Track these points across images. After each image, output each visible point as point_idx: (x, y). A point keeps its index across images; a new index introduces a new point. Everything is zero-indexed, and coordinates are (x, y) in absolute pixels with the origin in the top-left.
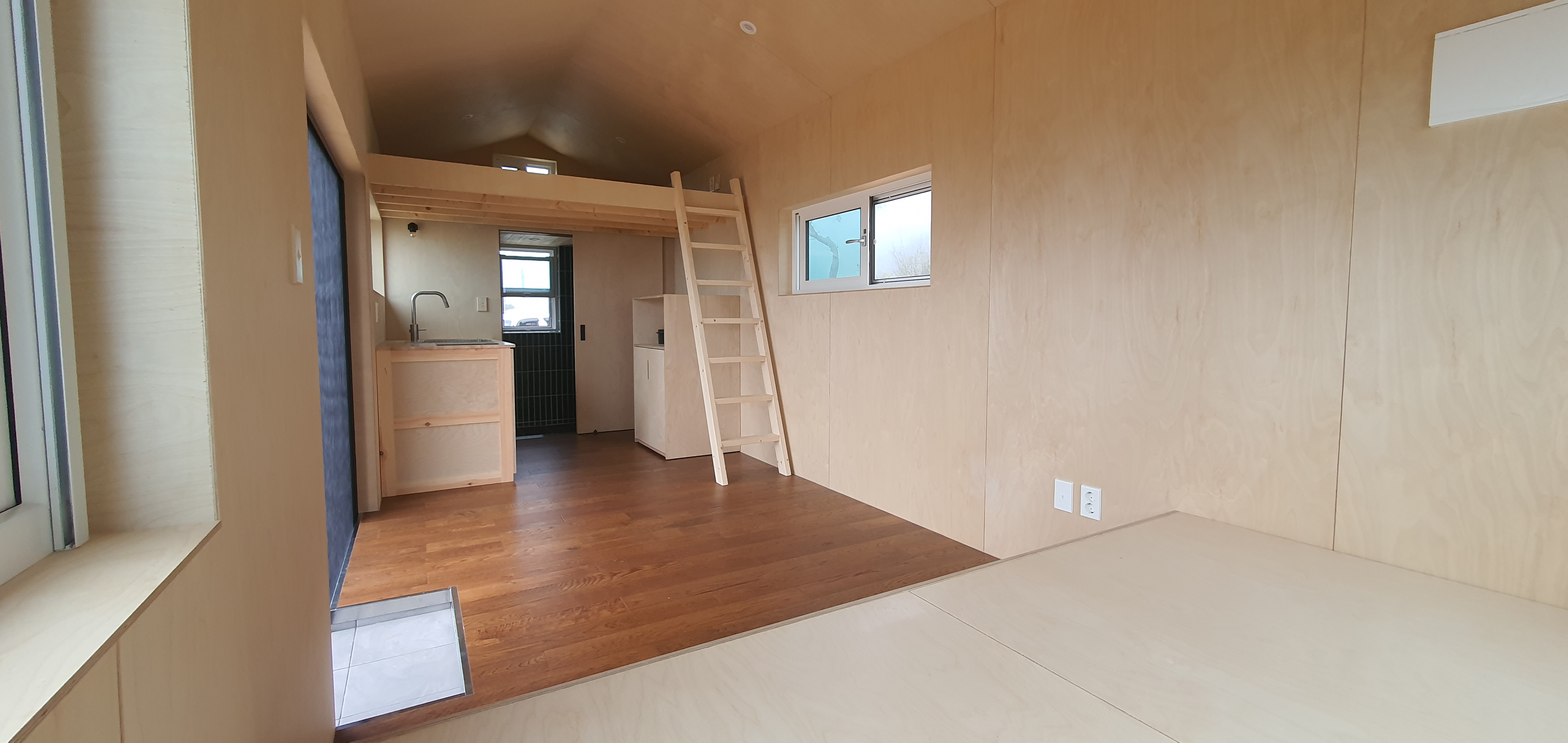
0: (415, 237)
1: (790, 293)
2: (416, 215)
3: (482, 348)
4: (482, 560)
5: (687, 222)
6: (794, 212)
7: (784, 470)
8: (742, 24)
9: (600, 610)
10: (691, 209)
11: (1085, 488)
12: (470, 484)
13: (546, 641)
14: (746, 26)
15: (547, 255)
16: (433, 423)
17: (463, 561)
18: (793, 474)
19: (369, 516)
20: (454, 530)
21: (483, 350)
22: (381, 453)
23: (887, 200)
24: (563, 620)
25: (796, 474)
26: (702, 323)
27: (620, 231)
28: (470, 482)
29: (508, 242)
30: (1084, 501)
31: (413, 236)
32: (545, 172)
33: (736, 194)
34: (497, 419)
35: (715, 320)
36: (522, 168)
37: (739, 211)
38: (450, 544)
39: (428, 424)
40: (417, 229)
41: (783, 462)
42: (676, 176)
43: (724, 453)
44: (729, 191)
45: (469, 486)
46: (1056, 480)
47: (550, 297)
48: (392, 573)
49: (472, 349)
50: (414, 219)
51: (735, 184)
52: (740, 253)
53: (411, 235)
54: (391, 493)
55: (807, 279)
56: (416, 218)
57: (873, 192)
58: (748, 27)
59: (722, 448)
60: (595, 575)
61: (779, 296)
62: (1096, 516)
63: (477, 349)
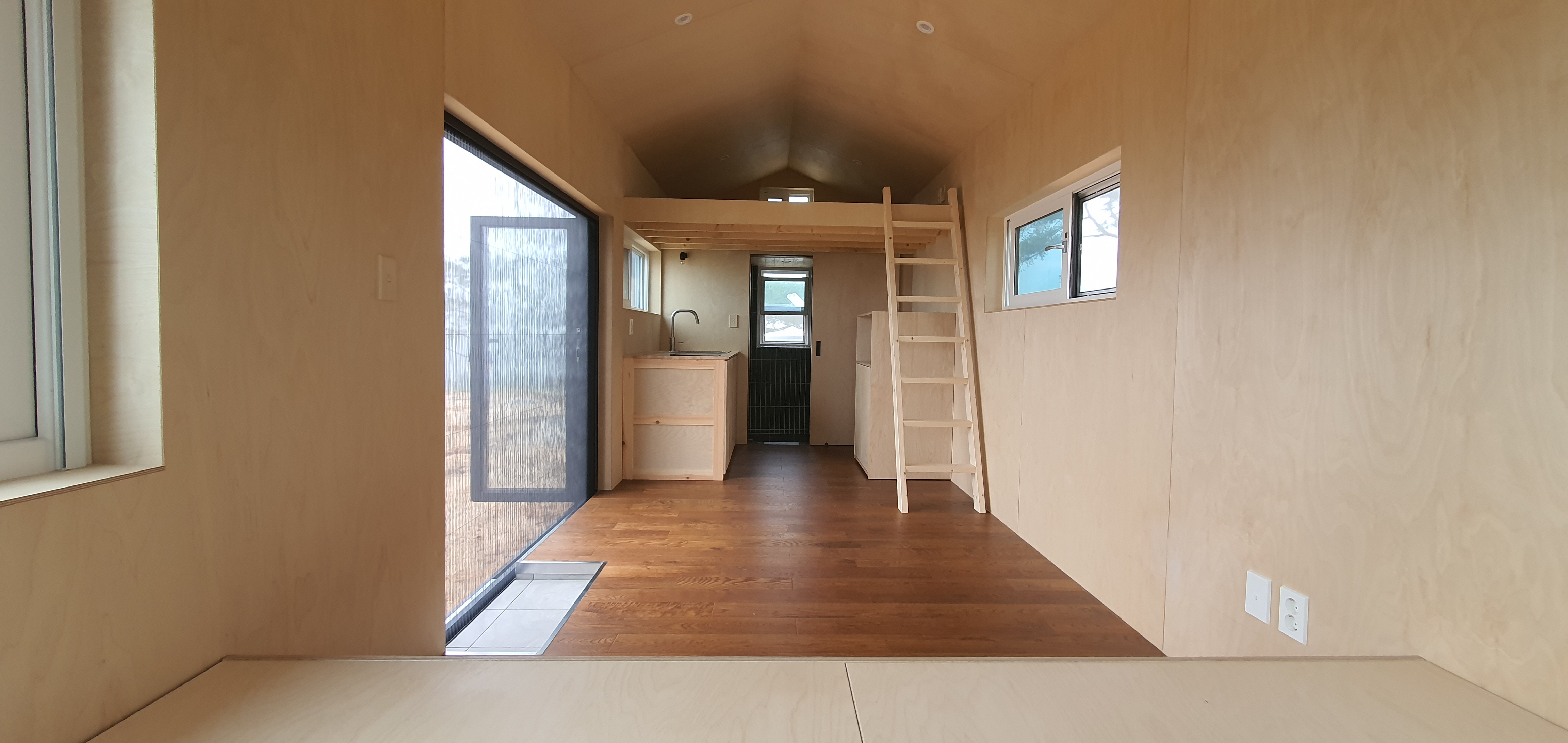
0: (685, 264)
1: (999, 309)
2: (685, 245)
3: (701, 359)
4: (643, 544)
5: (892, 237)
6: (1006, 219)
7: (979, 507)
8: (919, 24)
9: (689, 609)
10: (897, 224)
11: (1286, 592)
12: (688, 478)
13: (627, 626)
14: (923, 26)
15: (804, 276)
16: (662, 422)
17: (630, 542)
18: (988, 511)
19: (603, 493)
20: (645, 515)
21: (703, 360)
22: (623, 443)
23: (1094, 195)
24: (654, 611)
25: (993, 512)
26: (897, 341)
27: (856, 250)
28: (688, 476)
29: (772, 265)
30: (1283, 611)
31: (683, 264)
32: (805, 200)
33: (951, 205)
34: (712, 423)
35: (912, 338)
36: (785, 199)
37: (952, 222)
38: (633, 526)
39: (658, 422)
40: (687, 258)
41: (978, 497)
42: (886, 192)
43: (907, 480)
44: (945, 202)
45: (687, 479)
46: (1248, 571)
47: (805, 315)
48: (577, 542)
49: (694, 359)
50: (683, 249)
51: (952, 194)
52: (953, 266)
53: (681, 262)
54: (629, 477)
55: (1016, 293)
56: (684, 248)
57: (1076, 188)
58: (927, 27)
59: (905, 473)
60: (713, 576)
61: (985, 312)
62: (1300, 637)
63: (697, 360)
